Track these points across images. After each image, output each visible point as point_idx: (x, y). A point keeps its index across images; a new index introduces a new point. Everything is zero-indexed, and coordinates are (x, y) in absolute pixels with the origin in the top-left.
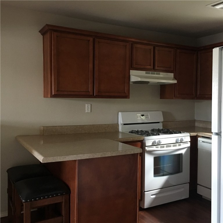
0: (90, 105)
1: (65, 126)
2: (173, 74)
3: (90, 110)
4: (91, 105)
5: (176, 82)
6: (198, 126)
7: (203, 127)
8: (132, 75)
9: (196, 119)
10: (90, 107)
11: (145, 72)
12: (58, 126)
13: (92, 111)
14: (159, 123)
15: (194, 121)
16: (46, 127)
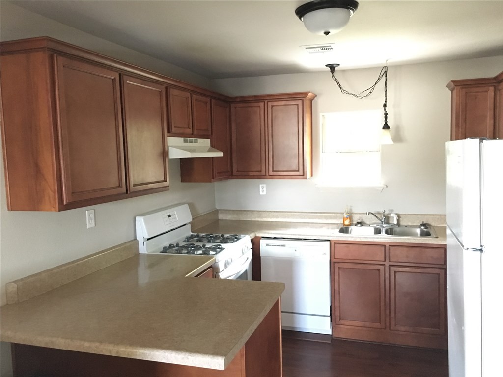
0: (93, 210)
1: (55, 268)
2: (209, 140)
3: (93, 222)
4: (95, 210)
5: (222, 156)
6: (224, 219)
7: (234, 219)
8: (171, 146)
9: (218, 208)
10: (93, 216)
11: (182, 139)
12: (44, 272)
13: (97, 224)
14: (185, 225)
15: (216, 212)
16: (22, 280)
